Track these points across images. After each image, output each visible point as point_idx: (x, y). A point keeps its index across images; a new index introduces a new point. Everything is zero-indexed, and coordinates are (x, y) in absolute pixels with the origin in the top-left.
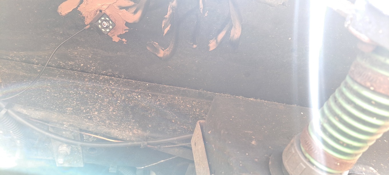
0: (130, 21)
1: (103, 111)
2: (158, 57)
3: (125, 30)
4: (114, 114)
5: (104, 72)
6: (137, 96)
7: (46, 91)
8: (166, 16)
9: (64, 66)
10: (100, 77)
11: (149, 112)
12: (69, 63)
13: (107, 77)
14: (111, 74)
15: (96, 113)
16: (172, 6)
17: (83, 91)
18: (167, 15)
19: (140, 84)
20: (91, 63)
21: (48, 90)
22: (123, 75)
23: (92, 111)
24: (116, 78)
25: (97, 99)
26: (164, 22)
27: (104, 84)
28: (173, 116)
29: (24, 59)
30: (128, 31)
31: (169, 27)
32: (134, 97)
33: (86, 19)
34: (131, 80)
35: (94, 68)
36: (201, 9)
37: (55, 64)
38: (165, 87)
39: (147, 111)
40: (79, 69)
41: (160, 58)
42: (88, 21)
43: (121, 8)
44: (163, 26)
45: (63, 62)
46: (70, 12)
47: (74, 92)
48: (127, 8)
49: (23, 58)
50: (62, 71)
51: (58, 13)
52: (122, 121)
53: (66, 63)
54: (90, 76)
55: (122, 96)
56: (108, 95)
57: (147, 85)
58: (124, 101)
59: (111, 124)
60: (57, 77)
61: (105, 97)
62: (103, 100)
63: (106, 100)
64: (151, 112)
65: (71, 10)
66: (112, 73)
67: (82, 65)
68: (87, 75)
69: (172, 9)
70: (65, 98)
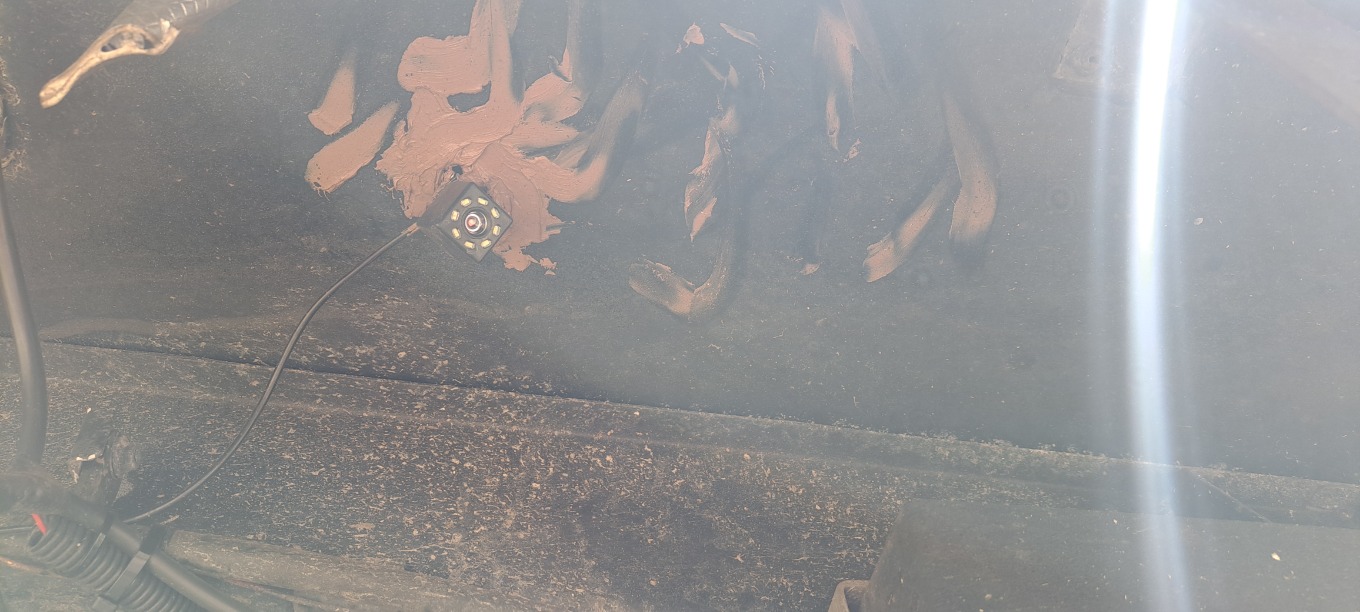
0: (565, 196)
1: (482, 528)
2: (675, 316)
3: (548, 228)
4: (522, 540)
5: (481, 374)
6: (600, 457)
7: (282, 461)
8: (698, 169)
9: (340, 361)
10: (466, 394)
11: (648, 523)
12: (358, 350)
13: (491, 395)
14: (506, 380)
15: (457, 538)
16: (721, 134)
17: (410, 452)
18: (701, 167)
19: (611, 413)
20: (433, 349)
21: (287, 457)
22: (548, 382)
23: (441, 529)
24: (523, 396)
25: (460, 479)
26: (690, 191)
27: (480, 420)
28: (736, 535)
29: (203, 344)
30: (558, 231)
31: (711, 206)
32: (589, 462)
33: (406, 199)
34: (577, 400)
35: (446, 362)
36: (832, 133)
37: (309, 356)
38: (702, 418)
39: (639, 520)
40: (393, 368)
41: (680, 318)
42: (414, 207)
43: (532, 152)
44: (687, 204)
45: (337, 350)
46: (349, 179)
47: (377, 458)
48: (552, 151)
49: (200, 341)
50: (333, 379)
51: (308, 185)
52: (551, 567)
53: (348, 351)
54: (432, 395)
55: (547, 463)
56: (499, 463)
57: (638, 413)
58: (555, 480)
59: (511, 580)
60: (318, 401)
61: (487, 467)
62: (478, 482)
63: (492, 482)
64: (653, 523)
65: (352, 173)
66: (509, 376)
67: (402, 354)
68: (422, 391)
69: (719, 142)
70: (346, 482)
